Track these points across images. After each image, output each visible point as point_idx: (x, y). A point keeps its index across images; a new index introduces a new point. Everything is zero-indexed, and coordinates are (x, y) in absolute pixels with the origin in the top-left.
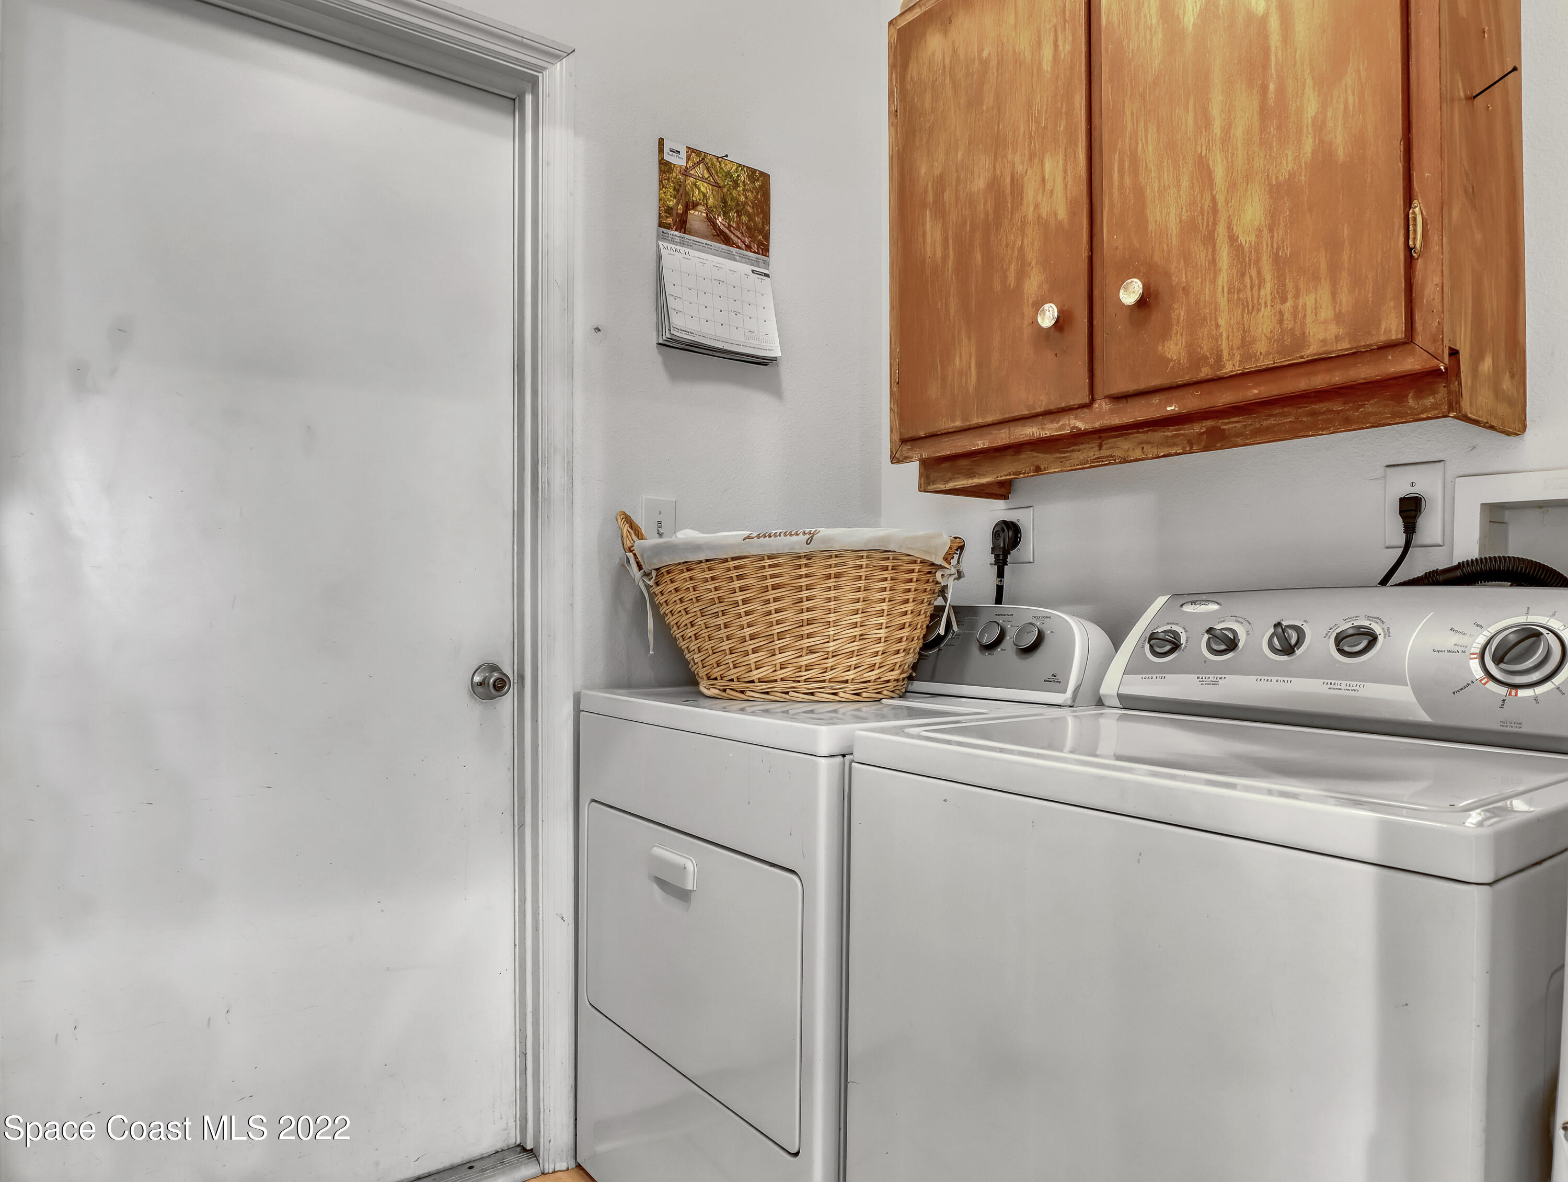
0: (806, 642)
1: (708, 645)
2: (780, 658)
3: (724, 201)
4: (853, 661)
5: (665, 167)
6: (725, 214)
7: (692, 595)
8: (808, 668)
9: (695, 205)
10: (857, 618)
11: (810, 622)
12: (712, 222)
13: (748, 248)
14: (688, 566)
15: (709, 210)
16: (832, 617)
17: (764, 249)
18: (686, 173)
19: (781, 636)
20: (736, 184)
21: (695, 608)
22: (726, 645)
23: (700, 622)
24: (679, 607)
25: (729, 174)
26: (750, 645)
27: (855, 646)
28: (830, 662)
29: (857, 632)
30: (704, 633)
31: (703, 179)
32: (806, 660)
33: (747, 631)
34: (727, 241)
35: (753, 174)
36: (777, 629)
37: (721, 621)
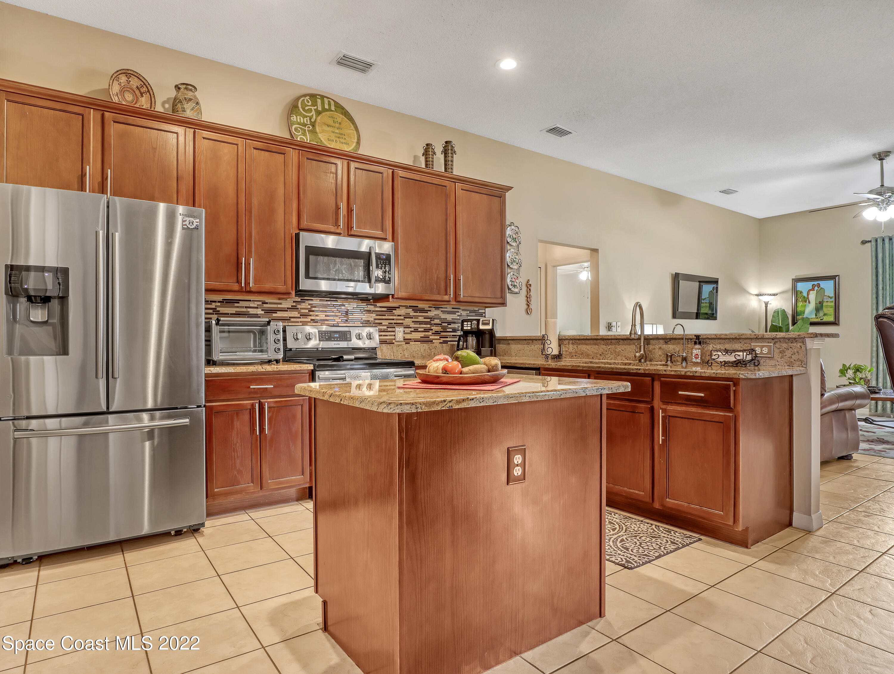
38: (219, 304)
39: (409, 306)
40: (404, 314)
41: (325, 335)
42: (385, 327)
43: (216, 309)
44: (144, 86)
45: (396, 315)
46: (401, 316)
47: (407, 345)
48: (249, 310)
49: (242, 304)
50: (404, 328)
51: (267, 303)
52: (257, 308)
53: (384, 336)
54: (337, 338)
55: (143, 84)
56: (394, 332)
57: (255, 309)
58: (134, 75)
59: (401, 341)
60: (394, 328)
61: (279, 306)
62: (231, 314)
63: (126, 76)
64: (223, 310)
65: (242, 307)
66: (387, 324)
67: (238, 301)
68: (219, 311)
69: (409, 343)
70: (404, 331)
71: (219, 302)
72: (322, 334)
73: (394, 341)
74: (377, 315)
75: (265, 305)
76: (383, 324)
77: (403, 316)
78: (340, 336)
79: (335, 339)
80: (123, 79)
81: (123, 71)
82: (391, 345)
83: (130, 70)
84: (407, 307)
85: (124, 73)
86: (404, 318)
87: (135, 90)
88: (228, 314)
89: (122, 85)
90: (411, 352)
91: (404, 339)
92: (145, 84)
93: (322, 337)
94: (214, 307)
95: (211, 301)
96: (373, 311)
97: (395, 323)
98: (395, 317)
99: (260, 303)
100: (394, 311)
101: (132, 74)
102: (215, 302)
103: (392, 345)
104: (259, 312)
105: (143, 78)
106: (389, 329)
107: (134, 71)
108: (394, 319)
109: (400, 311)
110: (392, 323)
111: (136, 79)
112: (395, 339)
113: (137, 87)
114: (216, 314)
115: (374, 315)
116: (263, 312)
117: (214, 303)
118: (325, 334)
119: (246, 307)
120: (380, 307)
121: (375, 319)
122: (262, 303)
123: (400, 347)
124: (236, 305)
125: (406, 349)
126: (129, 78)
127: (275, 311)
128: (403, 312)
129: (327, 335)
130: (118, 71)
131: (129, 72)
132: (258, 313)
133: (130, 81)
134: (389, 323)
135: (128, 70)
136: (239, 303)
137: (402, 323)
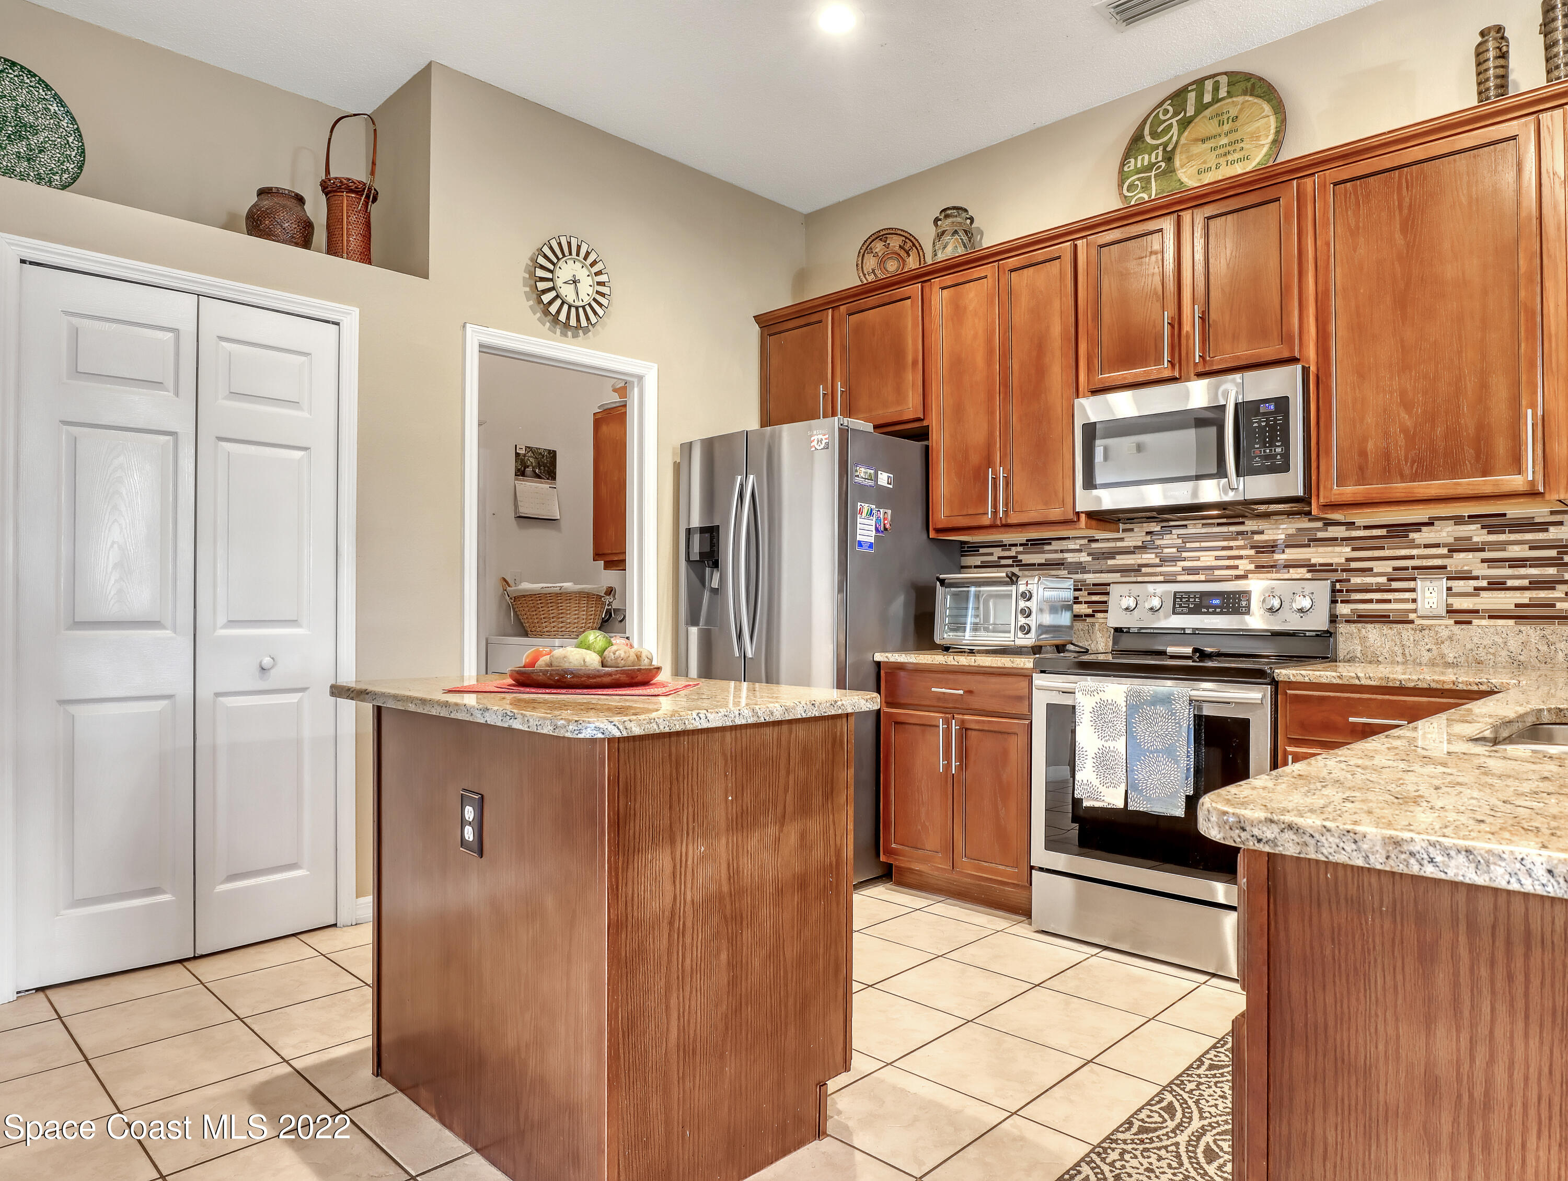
0: (561, 620)
1: (531, 621)
2: (553, 625)
3: (539, 463)
4: (576, 625)
5: (517, 455)
6: (539, 469)
7: (525, 605)
8: (561, 627)
9: (528, 467)
10: (576, 612)
11: (562, 613)
12: (534, 472)
13: (548, 479)
14: (524, 596)
15: (533, 468)
16: (568, 612)
17: (554, 478)
18: (525, 455)
19: (553, 618)
20: (543, 456)
21: (527, 609)
22: (536, 621)
23: (528, 613)
24: (521, 609)
25: (541, 453)
26: (543, 621)
27: (576, 621)
28: (568, 626)
29: (576, 616)
30: (529, 617)
31: (531, 457)
32: (561, 625)
33: (542, 616)
34: (539, 477)
35: (549, 451)
36: (552, 616)
37: (534, 613)
38: (1020, 549)
39: (1469, 517)
40: (1451, 540)
41: (1188, 601)
42: (1383, 580)
43: (1016, 557)
44: (907, 240)
45: (1419, 547)
46: (1437, 546)
47: (1457, 629)
48: (1066, 555)
49: (1056, 545)
50: (1448, 579)
51: (1097, 541)
52: (1080, 551)
53: (1379, 601)
54: (1216, 607)
55: (904, 239)
56: (1413, 590)
57: (1077, 554)
58: (889, 234)
59: (1440, 617)
60: (1414, 579)
61: (1119, 544)
62: (1039, 565)
63: (881, 240)
64: (1027, 558)
65: (1056, 551)
66: (1390, 570)
67: (1047, 541)
68: (1021, 561)
69: (1470, 623)
70: (1449, 589)
71: (1021, 545)
72: (1181, 599)
73: (1412, 616)
74: (1354, 549)
75: (1094, 545)
76: (1375, 571)
77: (1445, 545)
78: (1224, 603)
79: (1211, 610)
80: (879, 247)
81: (874, 237)
82: (1394, 625)
83: (882, 230)
84: (1458, 520)
85: (877, 238)
86: (1450, 551)
87: (899, 251)
88: (1034, 565)
89: (880, 255)
90: (1469, 646)
91: (1448, 612)
92: (906, 238)
93: (1181, 606)
94: (1014, 554)
95: (1010, 545)
96: (1343, 539)
97: (1414, 568)
98: (1414, 552)
99: (1085, 541)
100: (1412, 535)
101: (887, 234)
102: (1015, 545)
103: (1406, 626)
104: (1084, 558)
105: (902, 230)
106: (1395, 585)
107: (887, 229)
108: (1412, 557)
109: (1432, 535)
110: (1406, 568)
111: (895, 237)
112: (1415, 611)
113: (900, 246)
114: (1017, 566)
115: (1348, 549)
116: (1090, 559)
117: (1013, 548)
118: (1189, 598)
119: (1062, 551)
120: (1366, 528)
121: (1348, 560)
122: (1089, 541)
123: (1427, 632)
124: (1047, 548)
125: (1450, 638)
126: (885, 242)
127: (1112, 554)
128: (1444, 534)
129: (1191, 600)
130: (866, 241)
131: (882, 233)
132: (1082, 559)
133: (889, 244)
134: (1395, 569)
135: (879, 231)
136: (1050, 544)
137: (1445, 567)
